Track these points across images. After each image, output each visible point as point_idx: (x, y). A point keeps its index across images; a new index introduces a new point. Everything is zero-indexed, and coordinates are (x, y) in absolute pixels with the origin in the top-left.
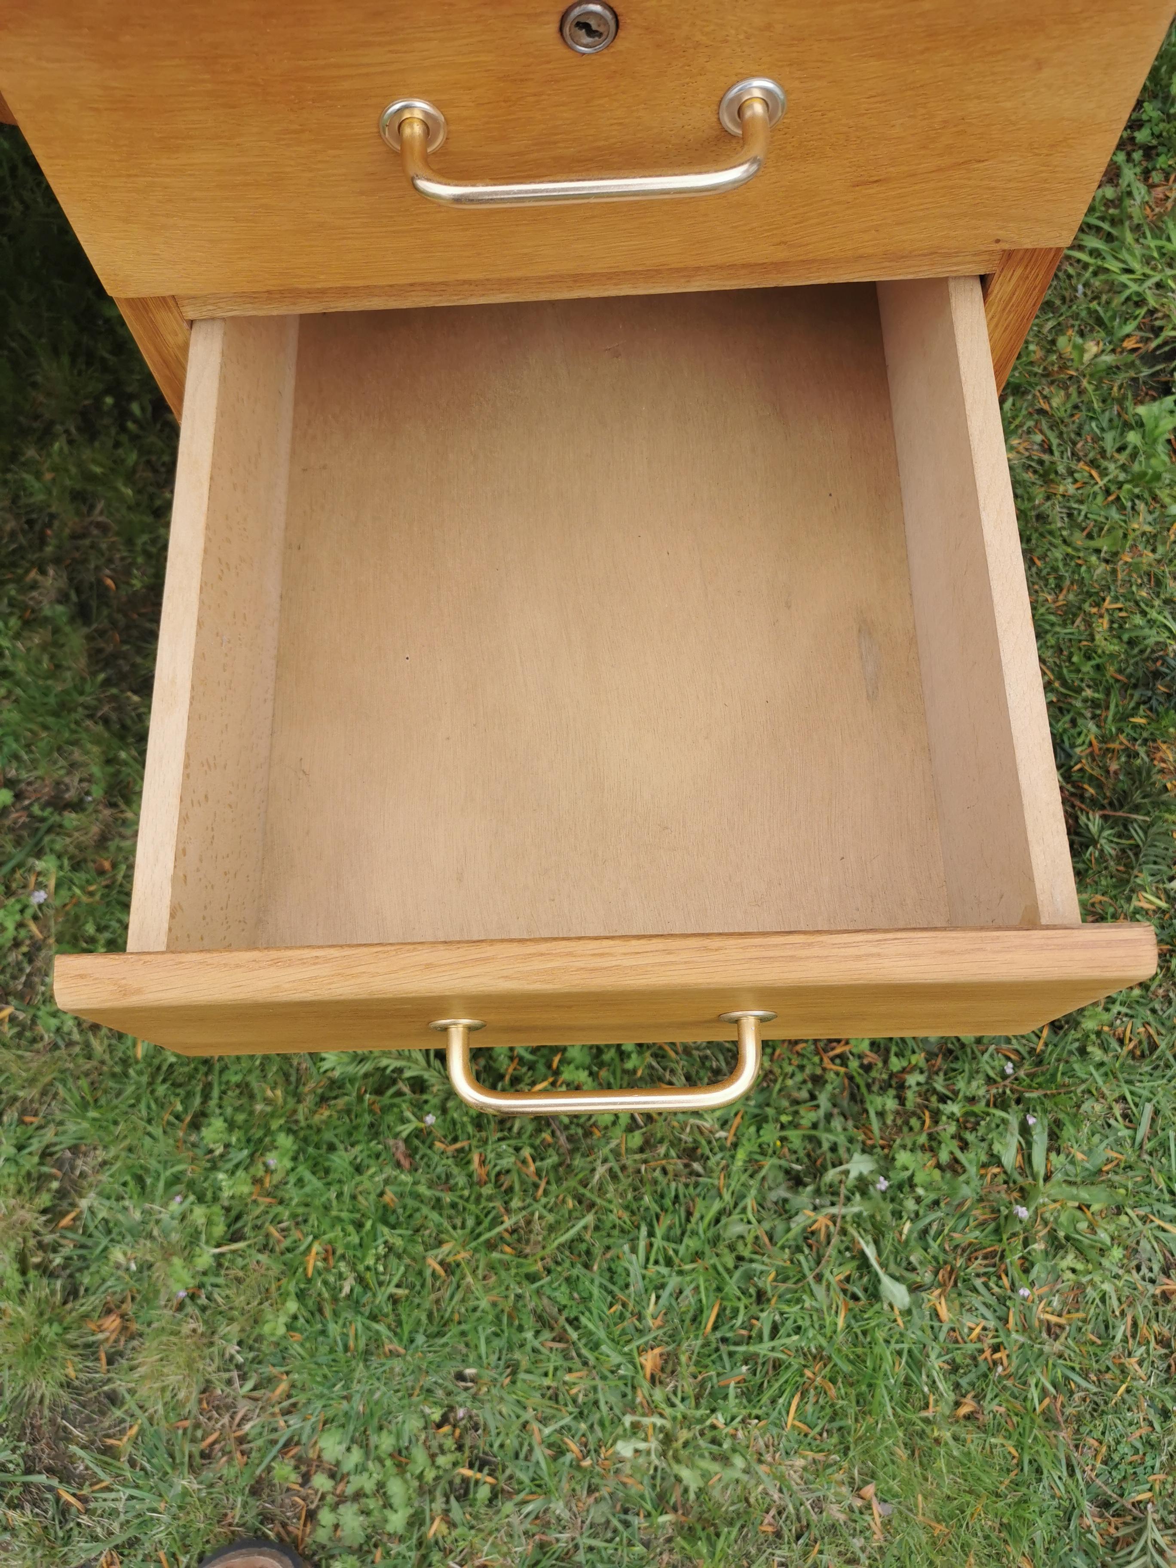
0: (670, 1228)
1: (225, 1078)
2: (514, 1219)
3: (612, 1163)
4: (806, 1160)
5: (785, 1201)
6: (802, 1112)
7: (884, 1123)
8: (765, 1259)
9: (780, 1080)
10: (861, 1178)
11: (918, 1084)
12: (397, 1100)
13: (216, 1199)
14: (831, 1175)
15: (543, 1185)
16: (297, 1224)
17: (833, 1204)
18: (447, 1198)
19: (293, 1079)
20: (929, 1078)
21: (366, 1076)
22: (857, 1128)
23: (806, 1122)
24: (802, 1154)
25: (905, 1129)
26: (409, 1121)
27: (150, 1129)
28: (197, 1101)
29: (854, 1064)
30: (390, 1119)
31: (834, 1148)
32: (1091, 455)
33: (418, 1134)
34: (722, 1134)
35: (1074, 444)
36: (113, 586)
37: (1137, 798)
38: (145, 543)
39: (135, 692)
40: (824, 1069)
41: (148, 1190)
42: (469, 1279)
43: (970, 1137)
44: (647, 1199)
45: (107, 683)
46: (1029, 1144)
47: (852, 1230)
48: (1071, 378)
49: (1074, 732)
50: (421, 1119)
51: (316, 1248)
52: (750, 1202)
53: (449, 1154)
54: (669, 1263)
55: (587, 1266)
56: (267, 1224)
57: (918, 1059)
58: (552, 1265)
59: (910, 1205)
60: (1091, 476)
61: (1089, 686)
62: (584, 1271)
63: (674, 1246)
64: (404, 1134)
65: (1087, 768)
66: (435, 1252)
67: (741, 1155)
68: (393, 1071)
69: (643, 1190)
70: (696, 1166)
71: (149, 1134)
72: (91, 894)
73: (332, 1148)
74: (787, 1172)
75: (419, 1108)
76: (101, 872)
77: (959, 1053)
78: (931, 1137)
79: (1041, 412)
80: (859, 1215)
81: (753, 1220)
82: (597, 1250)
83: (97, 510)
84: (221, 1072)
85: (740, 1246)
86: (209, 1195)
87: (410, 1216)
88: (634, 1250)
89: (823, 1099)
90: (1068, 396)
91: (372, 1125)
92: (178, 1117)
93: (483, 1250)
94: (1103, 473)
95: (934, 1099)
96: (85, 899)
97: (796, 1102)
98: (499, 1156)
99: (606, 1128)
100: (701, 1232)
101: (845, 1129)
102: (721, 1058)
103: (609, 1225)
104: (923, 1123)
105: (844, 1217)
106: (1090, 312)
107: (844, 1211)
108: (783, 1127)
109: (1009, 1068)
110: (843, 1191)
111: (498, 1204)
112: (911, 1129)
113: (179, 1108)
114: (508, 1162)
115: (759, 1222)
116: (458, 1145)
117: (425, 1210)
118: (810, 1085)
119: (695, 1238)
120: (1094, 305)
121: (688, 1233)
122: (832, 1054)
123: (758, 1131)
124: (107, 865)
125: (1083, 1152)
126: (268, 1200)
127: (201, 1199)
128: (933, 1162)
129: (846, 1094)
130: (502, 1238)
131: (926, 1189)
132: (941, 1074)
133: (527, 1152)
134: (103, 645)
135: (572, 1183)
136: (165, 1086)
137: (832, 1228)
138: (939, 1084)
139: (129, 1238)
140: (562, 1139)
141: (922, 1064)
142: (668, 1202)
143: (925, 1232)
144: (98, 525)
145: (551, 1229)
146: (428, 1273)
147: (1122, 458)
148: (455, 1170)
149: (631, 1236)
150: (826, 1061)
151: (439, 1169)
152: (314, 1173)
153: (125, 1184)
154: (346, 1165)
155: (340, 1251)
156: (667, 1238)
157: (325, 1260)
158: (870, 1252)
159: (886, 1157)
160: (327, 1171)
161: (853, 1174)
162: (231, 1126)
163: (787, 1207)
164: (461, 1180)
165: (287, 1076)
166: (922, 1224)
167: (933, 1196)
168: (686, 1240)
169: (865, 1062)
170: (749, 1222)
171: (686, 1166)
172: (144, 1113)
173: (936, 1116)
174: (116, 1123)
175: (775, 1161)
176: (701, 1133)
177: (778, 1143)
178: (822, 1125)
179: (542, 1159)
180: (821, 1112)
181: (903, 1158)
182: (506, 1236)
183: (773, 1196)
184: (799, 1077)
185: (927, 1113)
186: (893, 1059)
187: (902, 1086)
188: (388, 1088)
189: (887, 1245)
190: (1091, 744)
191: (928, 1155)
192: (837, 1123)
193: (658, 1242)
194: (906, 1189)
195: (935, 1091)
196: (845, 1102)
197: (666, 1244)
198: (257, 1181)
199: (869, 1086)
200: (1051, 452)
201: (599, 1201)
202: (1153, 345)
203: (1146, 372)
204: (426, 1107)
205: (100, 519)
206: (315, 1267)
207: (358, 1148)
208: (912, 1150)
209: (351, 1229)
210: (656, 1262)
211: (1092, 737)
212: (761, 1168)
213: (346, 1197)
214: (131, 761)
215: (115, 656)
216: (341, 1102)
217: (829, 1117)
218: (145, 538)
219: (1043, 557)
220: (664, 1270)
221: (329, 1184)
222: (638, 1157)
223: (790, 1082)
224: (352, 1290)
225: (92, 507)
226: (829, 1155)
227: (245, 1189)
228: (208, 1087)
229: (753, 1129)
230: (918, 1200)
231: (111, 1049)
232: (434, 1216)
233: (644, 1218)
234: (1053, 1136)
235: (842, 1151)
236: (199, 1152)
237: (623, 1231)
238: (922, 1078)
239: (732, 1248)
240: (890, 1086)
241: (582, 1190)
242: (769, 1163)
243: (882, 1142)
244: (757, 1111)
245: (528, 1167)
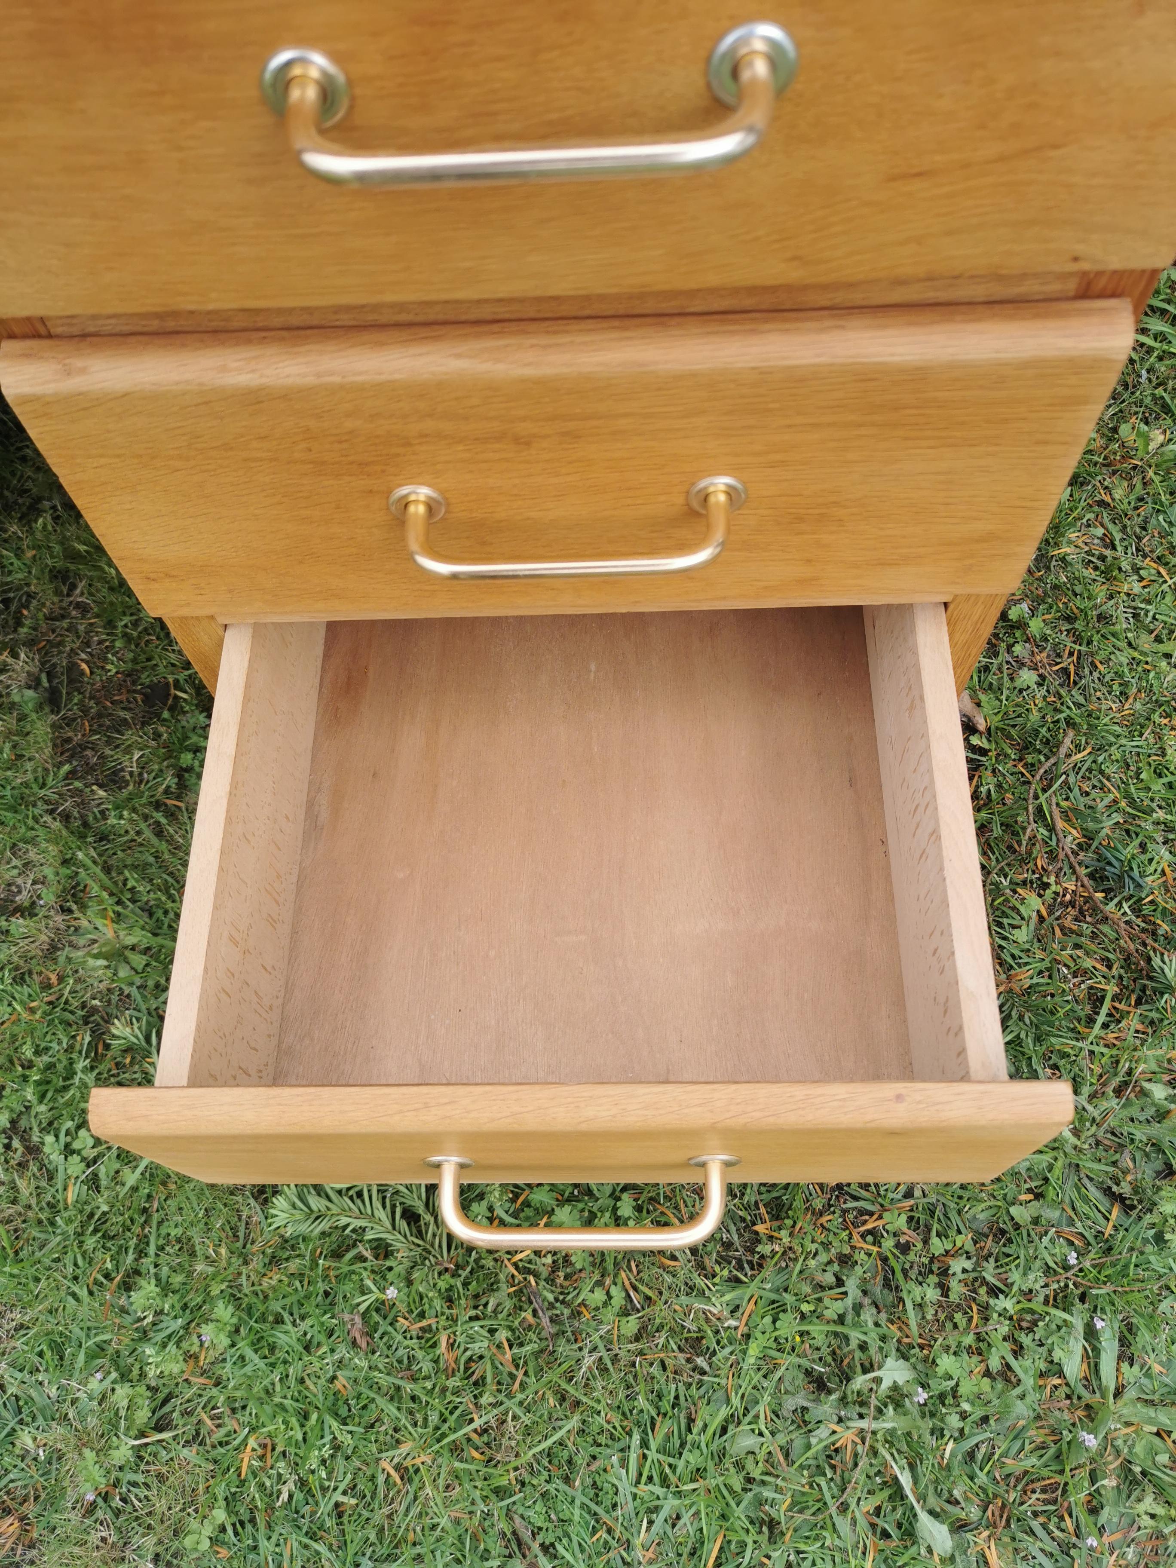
0: (668, 1437)
1: (163, 1231)
2: (484, 1419)
3: (603, 1353)
4: (829, 1359)
5: (804, 1409)
6: (827, 1301)
7: (924, 1318)
8: (779, 1482)
9: (801, 1260)
10: (895, 1387)
11: (964, 1271)
12: (357, 1267)
13: (143, 1375)
14: (860, 1382)
15: (520, 1375)
16: (234, 1410)
17: (861, 1416)
18: (408, 1387)
19: (241, 1234)
20: (977, 1264)
21: (323, 1234)
22: (892, 1322)
23: (830, 1314)
24: (825, 1351)
25: (949, 1325)
26: (371, 1292)
27: (75, 1289)
28: (131, 1257)
29: (888, 1243)
30: (348, 1287)
31: (863, 1347)
32: (1159, 552)
33: (380, 1307)
34: (732, 1323)
35: (1140, 539)
36: (88, 671)
38: (126, 626)
39: (101, 786)
40: (853, 1248)
41: (66, 1362)
42: (428, 1490)
43: (1026, 1340)
44: (641, 1402)
45: (72, 775)
46: (1096, 1351)
47: (883, 1451)
48: (1135, 467)
49: (1145, 858)
50: (383, 1290)
51: (252, 1443)
52: (762, 1409)
53: (414, 1333)
54: (665, 1482)
55: (567, 1480)
56: (199, 1409)
57: (964, 1240)
58: (527, 1478)
59: (954, 1421)
60: (1159, 573)
61: (1160, 807)
62: (563, 1487)
63: (671, 1460)
64: (362, 1308)
65: (1159, 900)
66: (390, 1453)
67: (754, 1350)
68: (354, 1231)
69: (637, 1389)
70: (700, 1361)
71: (74, 1295)
72: (32, 1011)
73: (279, 1320)
74: (808, 1373)
75: (382, 1276)
76: (46, 986)
77: (1013, 1234)
78: (979, 1338)
79: (1102, 504)
80: (892, 1432)
81: (766, 1433)
82: (581, 1460)
83: (78, 591)
84: (160, 1223)
85: (750, 1464)
86: (136, 1372)
87: (364, 1407)
88: (624, 1463)
89: (852, 1285)
90: (1132, 488)
91: (327, 1294)
92: (107, 1276)
93: (446, 1453)
95: (983, 1290)
96: (25, 1015)
97: (821, 1287)
98: (472, 1339)
99: (597, 1309)
100: (703, 1445)
101: (877, 1324)
102: (733, 1229)
103: (595, 1429)
104: (970, 1319)
105: (874, 1433)
106: (1154, 398)
107: (875, 1426)
108: (803, 1316)
109: (1072, 1259)
110: (874, 1401)
111: (467, 1399)
112: (955, 1326)
113: (109, 1265)
114: (479, 1347)
115: (773, 1434)
116: (424, 1323)
117: (381, 1402)
118: (836, 1267)
119: (697, 1452)
120: (1160, 391)
121: (688, 1446)
122: (862, 1229)
123: (774, 1322)
124: (54, 978)
125: (1161, 1363)
126: (202, 1380)
127: (124, 1377)
128: (981, 1367)
129: (879, 1279)
130: (469, 1440)
131: (973, 1404)
132: (992, 1260)
133: (503, 1335)
134: (70, 734)
135: (553, 1375)
136: (95, 1239)
137: (860, 1448)
138: (989, 1273)
139: (40, 1421)
140: (545, 1321)
141: (969, 1246)
142: (666, 1406)
143: (971, 1455)
144: (78, 605)
145: (528, 1431)
146: (381, 1478)
148: (420, 1354)
149: (621, 1444)
150: (856, 1237)
151: (401, 1352)
152: (256, 1351)
153: (41, 1354)
154: (293, 1342)
155: (279, 1449)
156: (662, 1450)
157: (262, 1458)
158: (905, 1479)
159: (925, 1360)
160: (272, 1348)
161: (886, 1384)
162: (166, 1289)
163: (806, 1418)
164: (426, 1367)
165: (234, 1230)
166: (968, 1445)
167: (979, 1414)
168: (685, 1454)
169: (902, 1241)
170: (761, 1434)
171: (688, 1360)
172: (70, 1268)
173: (985, 1312)
174: (37, 1280)
175: (794, 1359)
176: (707, 1320)
177: (798, 1339)
178: (849, 1318)
179: (521, 1345)
180: (849, 1301)
181: (946, 1363)
182: (474, 1436)
183: (790, 1403)
184: (823, 1257)
185: (975, 1308)
186: (935, 1240)
187: (944, 1272)
188: (347, 1250)
189: (925, 1470)
190: (1163, 873)
191: (976, 1358)
192: (868, 1316)
193: (652, 1454)
194: (949, 1400)
195: (984, 1282)
196: (877, 1289)
197: (661, 1457)
198: (190, 1357)
199: (905, 1272)
200: (1114, 548)
201: (584, 1399)
204: (390, 1276)
205: (80, 600)
206: (250, 1466)
207: (309, 1322)
208: (955, 1353)
209: (294, 1421)
210: (650, 1479)
212: (776, 1367)
213: (292, 1381)
214: (89, 863)
215: (83, 747)
216: (294, 1266)
217: (858, 1308)
218: (126, 620)
219: (1106, 661)
220: (659, 1491)
221: (273, 1365)
222: (632, 1347)
223: (812, 1263)
224: (291, 1496)
225: (73, 586)
226: (858, 1354)
227: (175, 1368)
228: (144, 1240)
229: (768, 1319)
230: (964, 1416)
231: (39, 1192)
232: (392, 1409)
233: (638, 1424)
234: (1123, 1342)
235: (873, 1350)
236: (129, 1319)
237: (612, 1437)
238: (968, 1265)
239: (739, 1466)
240: (931, 1272)
241: (564, 1385)
242: (787, 1361)
243: (920, 1341)
244: (774, 1296)
245: (504, 1354)
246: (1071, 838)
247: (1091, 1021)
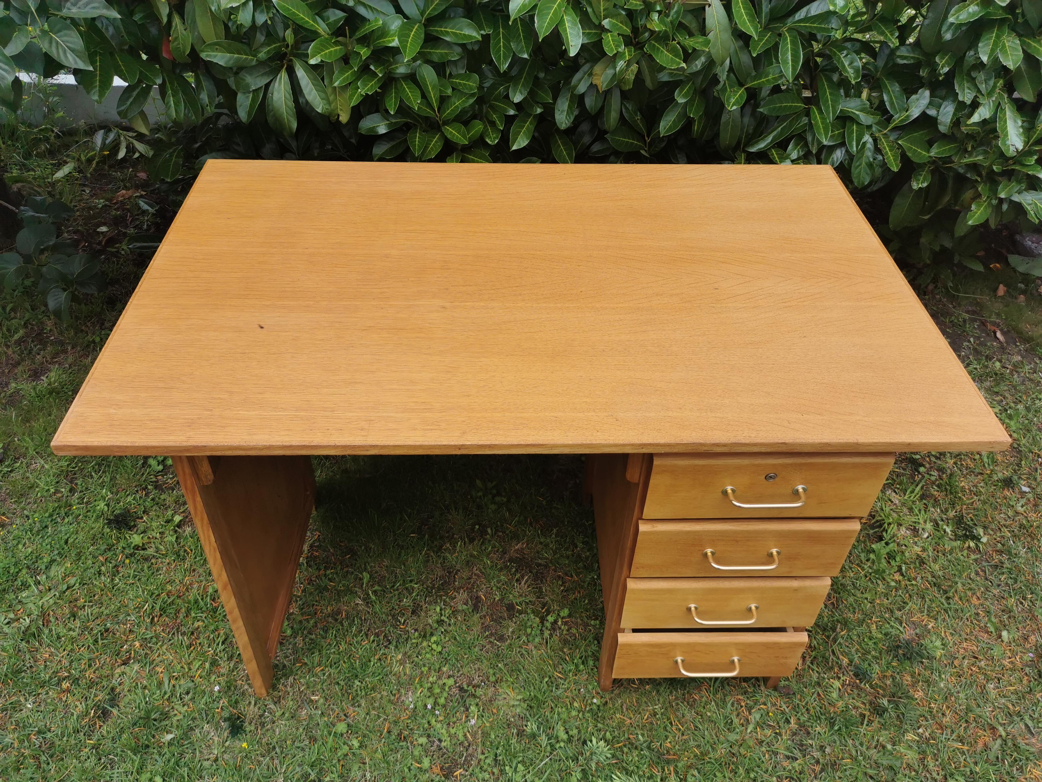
32: (857, 562)
35: (850, 557)
36: (484, 598)
37: (900, 695)
38: (495, 583)
49: (871, 668)
60: (859, 570)
61: (873, 651)
65: (878, 683)
72: (492, 722)
94: (863, 569)
96: (488, 725)
134: (483, 621)
147: (869, 564)
202: (873, 521)
203: (872, 532)
211: (877, 671)
215: (489, 626)
219: (846, 600)
246: (845, 661)
247: (862, 724)
